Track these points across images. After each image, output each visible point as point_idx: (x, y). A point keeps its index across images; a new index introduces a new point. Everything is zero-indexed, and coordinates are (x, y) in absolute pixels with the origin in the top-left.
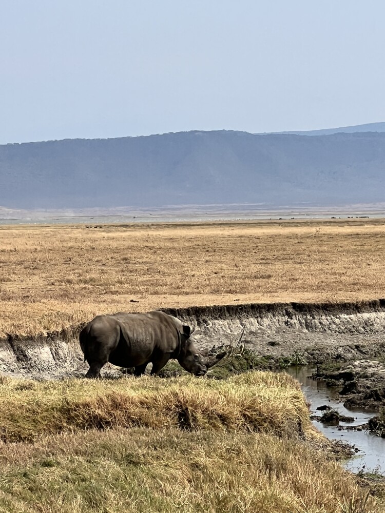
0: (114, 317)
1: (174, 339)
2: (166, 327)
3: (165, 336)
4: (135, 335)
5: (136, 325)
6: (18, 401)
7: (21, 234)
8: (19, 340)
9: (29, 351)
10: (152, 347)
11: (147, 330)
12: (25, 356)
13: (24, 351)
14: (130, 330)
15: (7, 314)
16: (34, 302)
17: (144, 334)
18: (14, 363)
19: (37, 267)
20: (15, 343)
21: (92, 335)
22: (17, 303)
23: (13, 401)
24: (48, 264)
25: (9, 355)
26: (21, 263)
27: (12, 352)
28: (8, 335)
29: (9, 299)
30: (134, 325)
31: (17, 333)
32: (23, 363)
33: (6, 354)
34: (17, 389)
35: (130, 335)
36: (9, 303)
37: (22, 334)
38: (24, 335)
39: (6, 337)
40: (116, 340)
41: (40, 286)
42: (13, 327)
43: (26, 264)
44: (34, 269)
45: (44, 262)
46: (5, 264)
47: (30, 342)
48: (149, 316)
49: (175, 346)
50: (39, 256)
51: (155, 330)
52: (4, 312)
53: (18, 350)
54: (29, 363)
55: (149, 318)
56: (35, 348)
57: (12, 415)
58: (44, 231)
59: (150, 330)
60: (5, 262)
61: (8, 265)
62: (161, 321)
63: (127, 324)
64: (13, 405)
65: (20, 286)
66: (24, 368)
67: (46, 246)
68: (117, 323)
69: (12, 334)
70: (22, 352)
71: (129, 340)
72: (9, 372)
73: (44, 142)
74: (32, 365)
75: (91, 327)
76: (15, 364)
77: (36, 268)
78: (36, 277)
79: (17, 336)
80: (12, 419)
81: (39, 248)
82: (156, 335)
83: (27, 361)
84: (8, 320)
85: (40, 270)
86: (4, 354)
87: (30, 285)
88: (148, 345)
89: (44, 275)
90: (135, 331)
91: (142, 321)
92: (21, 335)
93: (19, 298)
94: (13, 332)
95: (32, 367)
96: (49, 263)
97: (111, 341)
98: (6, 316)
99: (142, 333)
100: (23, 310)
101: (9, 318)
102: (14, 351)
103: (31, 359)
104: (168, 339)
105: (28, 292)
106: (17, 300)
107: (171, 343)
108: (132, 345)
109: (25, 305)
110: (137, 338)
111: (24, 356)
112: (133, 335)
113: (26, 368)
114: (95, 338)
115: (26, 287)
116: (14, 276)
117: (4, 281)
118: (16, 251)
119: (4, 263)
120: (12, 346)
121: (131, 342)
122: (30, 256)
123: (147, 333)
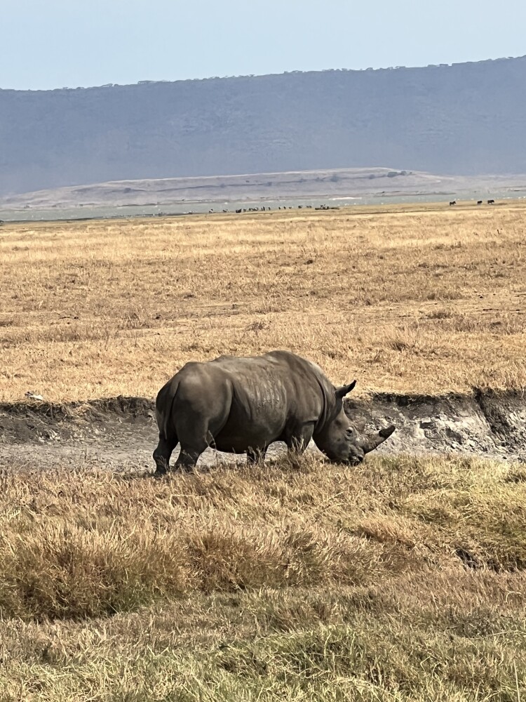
0: (217, 365)
1: (317, 397)
2: (302, 376)
3: (302, 392)
4: (258, 394)
5: (258, 377)
6: (513, 500)
7: (461, 217)
8: (495, 397)
9: (511, 415)
10: (284, 413)
11: (275, 384)
12: (505, 424)
13: (504, 416)
14: (250, 387)
15: (470, 354)
16: (512, 332)
17: (271, 391)
18: (486, 436)
19: (503, 272)
20: (488, 402)
21: (182, 397)
22: (484, 335)
23: (504, 501)
24: (520, 268)
25: (477, 422)
26: (472, 267)
27: (484, 419)
28: (475, 389)
29: (469, 328)
30: (253, 376)
31: (490, 385)
32: (502, 436)
33: (473, 421)
34: (508, 480)
35: (251, 394)
36: (470, 336)
37: (499, 387)
38: (503, 388)
39: (472, 392)
40: (224, 407)
41: (513, 305)
42: (482, 376)
43: (482, 268)
44: (497, 276)
45: (512, 264)
46: (446, 270)
47: (512, 401)
48: (271, 359)
49: (319, 409)
50: (501, 254)
51: (285, 383)
52: (465, 350)
53: (493, 414)
54: (512, 435)
55: (272, 362)
56: (521, 411)
57: (504, 525)
58: (499, 213)
59: (279, 383)
60: (446, 267)
61: (451, 271)
62: (292, 368)
63: (243, 374)
64: (504, 508)
65: (480, 305)
66: (503, 445)
67: (511, 236)
68: (225, 375)
69: (482, 388)
70: (500, 418)
71: (249, 405)
72: (480, 452)
73: (490, 61)
74: (517, 439)
75: (179, 384)
76: (489, 438)
77: (502, 276)
78: (504, 291)
79: (490, 391)
80: (504, 531)
81: (499, 242)
82: (289, 392)
83: (507, 432)
84: (473, 364)
85: (509, 277)
86: (470, 422)
87: (497, 304)
88: (279, 411)
89: (516, 287)
90: (257, 387)
91: (264, 368)
92: (497, 389)
93: (485, 326)
94: (483, 385)
95: (516, 442)
96: (519, 265)
97: (216, 408)
98: (469, 358)
99: (269, 391)
100: (497, 346)
101: (474, 361)
102: (486, 416)
103: (515, 428)
104: (307, 397)
105: (497, 315)
106: (482, 330)
107: (314, 405)
108: (254, 412)
109: (497, 338)
110: (262, 401)
111: (503, 424)
112: (256, 395)
113: (507, 444)
114: (188, 403)
115: (489, 308)
116: (465, 289)
117: (452, 298)
118: (460, 246)
119: (444, 267)
120: (483, 408)
121: (253, 407)
122: (486, 254)
123: (276, 389)
